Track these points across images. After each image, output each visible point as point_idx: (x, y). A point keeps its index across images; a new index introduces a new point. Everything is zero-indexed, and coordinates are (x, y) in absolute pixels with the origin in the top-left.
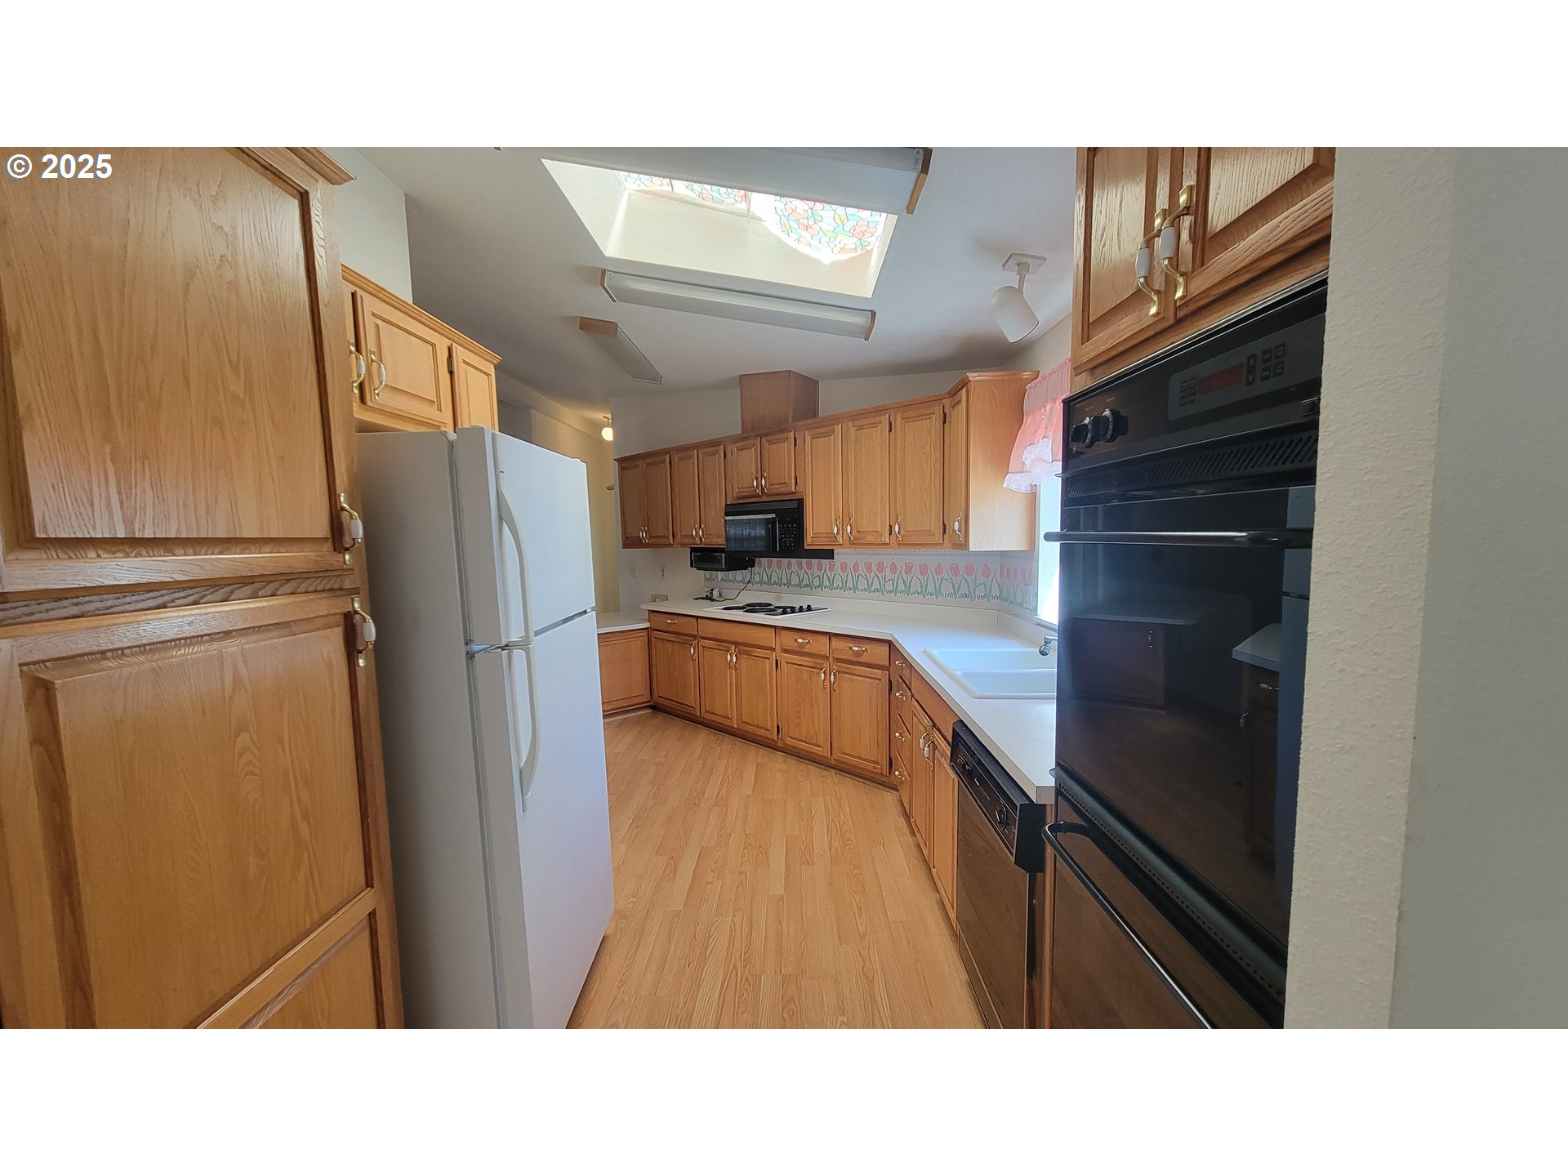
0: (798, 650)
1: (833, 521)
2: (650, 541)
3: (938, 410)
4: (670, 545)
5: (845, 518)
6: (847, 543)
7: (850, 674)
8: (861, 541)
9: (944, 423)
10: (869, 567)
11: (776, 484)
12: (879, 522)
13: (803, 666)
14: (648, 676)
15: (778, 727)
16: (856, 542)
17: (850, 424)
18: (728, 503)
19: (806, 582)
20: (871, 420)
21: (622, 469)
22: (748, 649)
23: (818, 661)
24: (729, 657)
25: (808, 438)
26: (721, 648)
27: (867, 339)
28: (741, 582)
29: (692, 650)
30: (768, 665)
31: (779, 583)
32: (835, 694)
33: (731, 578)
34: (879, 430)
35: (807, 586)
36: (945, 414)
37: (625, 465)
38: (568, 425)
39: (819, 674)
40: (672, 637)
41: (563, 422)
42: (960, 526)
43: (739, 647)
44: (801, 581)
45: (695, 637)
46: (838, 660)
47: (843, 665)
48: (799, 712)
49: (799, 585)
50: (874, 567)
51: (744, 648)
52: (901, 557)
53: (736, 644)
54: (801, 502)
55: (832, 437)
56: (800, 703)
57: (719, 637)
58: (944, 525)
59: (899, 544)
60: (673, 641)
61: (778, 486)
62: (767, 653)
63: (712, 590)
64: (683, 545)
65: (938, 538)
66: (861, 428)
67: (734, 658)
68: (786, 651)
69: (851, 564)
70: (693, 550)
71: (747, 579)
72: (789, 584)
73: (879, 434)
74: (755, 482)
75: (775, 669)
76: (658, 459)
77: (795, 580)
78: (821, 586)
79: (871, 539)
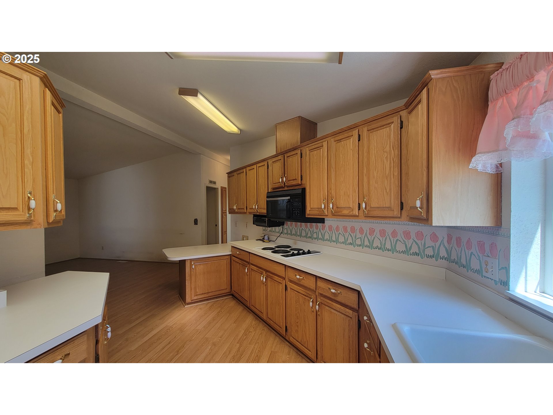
0: (297, 282)
1: (322, 201)
2: (238, 211)
3: (396, 120)
4: (245, 213)
5: (328, 199)
6: (330, 214)
7: (329, 307)
8: (339, 214)
9: (401, 128)
10: (345, 229)
11: (291, 180)
12: (351, 202)
13: (300, 293)
14: (230, 279)
15: (286, 327)
16: (337, 214)
17: (333, 140)
18: (269, 191)
19: (309, 235)
20: (346, 135)
21: (229, 177)
22: (271, 275)
23: (308, 292)
24: (262, 278)
25: (308, 152)
26: (259, 271)
27: (340, 62)
28: (278, 232)
29: (246, 270)
30: (282, 287)
31: (295, 235)
32: (319, 318)
33: (274, 230)
34: (351, 142)
35: (310, 237)
36: (402, 122)
37: (230, 175)
38: (220, 162)
39: (309, 301)
40: (240, 261)
41: (218, 161)
42: (422, 204)
43: (267, 273)
44: (307, 234)
45: (248, 263)
46: (321, 295)
47: (324, 299)
48: (297, 323)
49: (306, 236)
50: (349, 230)
51: (270, 274)
52: (367, 225)
53: (267, 271)
54: (304, 190)
55: (322, 149)
56: (298, 317)
57: (258, 265)
58: (402, 204)
59: (365, 216)
60: (240, 264)
61: (292, 181)
62: (281, 280)
63: (264, 236)
64: (250, 213)
65: (396, 212)
66: (340, 141)
67: (264, 279)
68: (291, 281)
69: (334, 227)
70: (255, 216)
71: (281, 231)
72: (300, 236)
73: (351, 143)
74: (281, 179)
75: (284, 291)
76: (241, 171)
77: (304, 234)
78: (318, 238)
79: (345, 212)
